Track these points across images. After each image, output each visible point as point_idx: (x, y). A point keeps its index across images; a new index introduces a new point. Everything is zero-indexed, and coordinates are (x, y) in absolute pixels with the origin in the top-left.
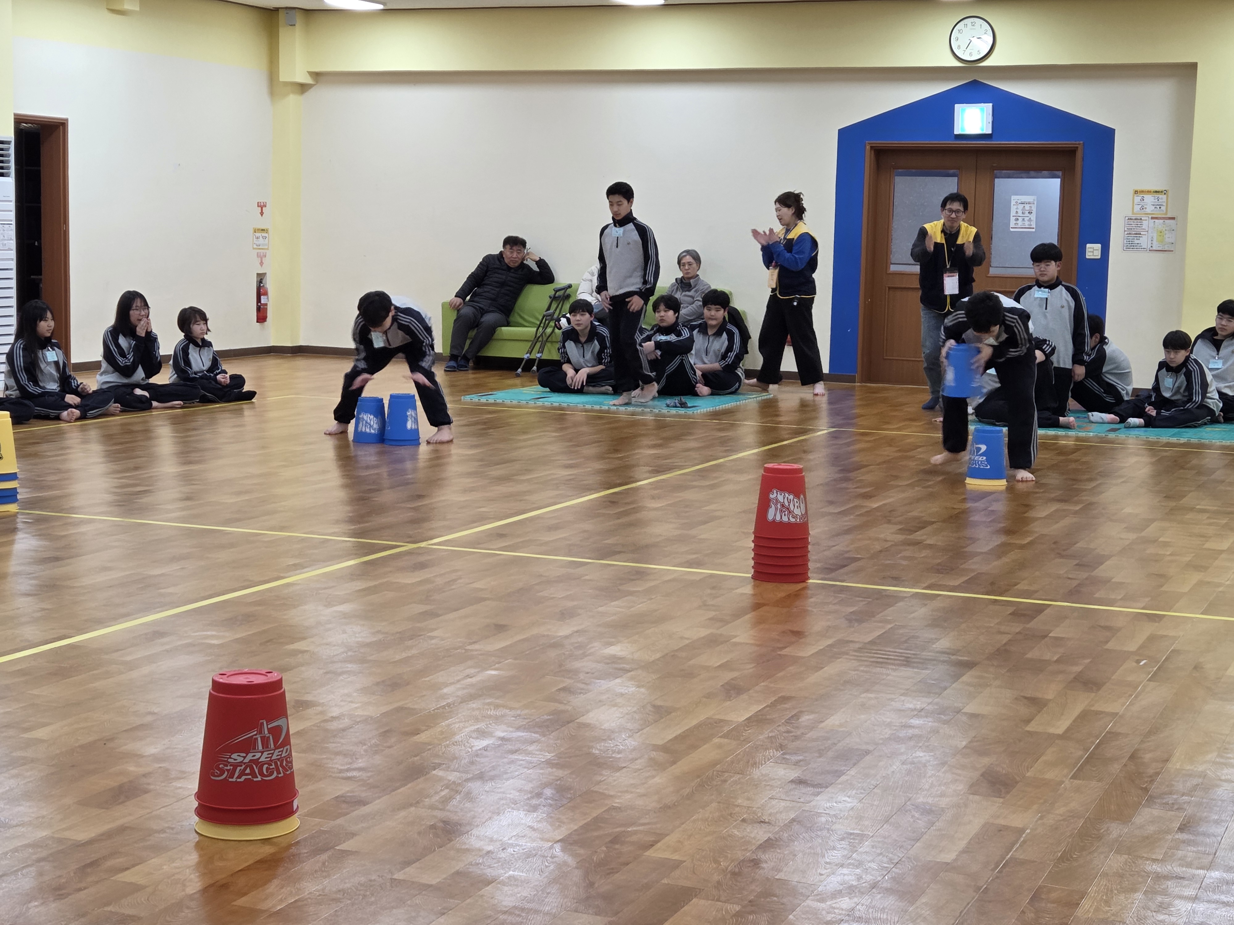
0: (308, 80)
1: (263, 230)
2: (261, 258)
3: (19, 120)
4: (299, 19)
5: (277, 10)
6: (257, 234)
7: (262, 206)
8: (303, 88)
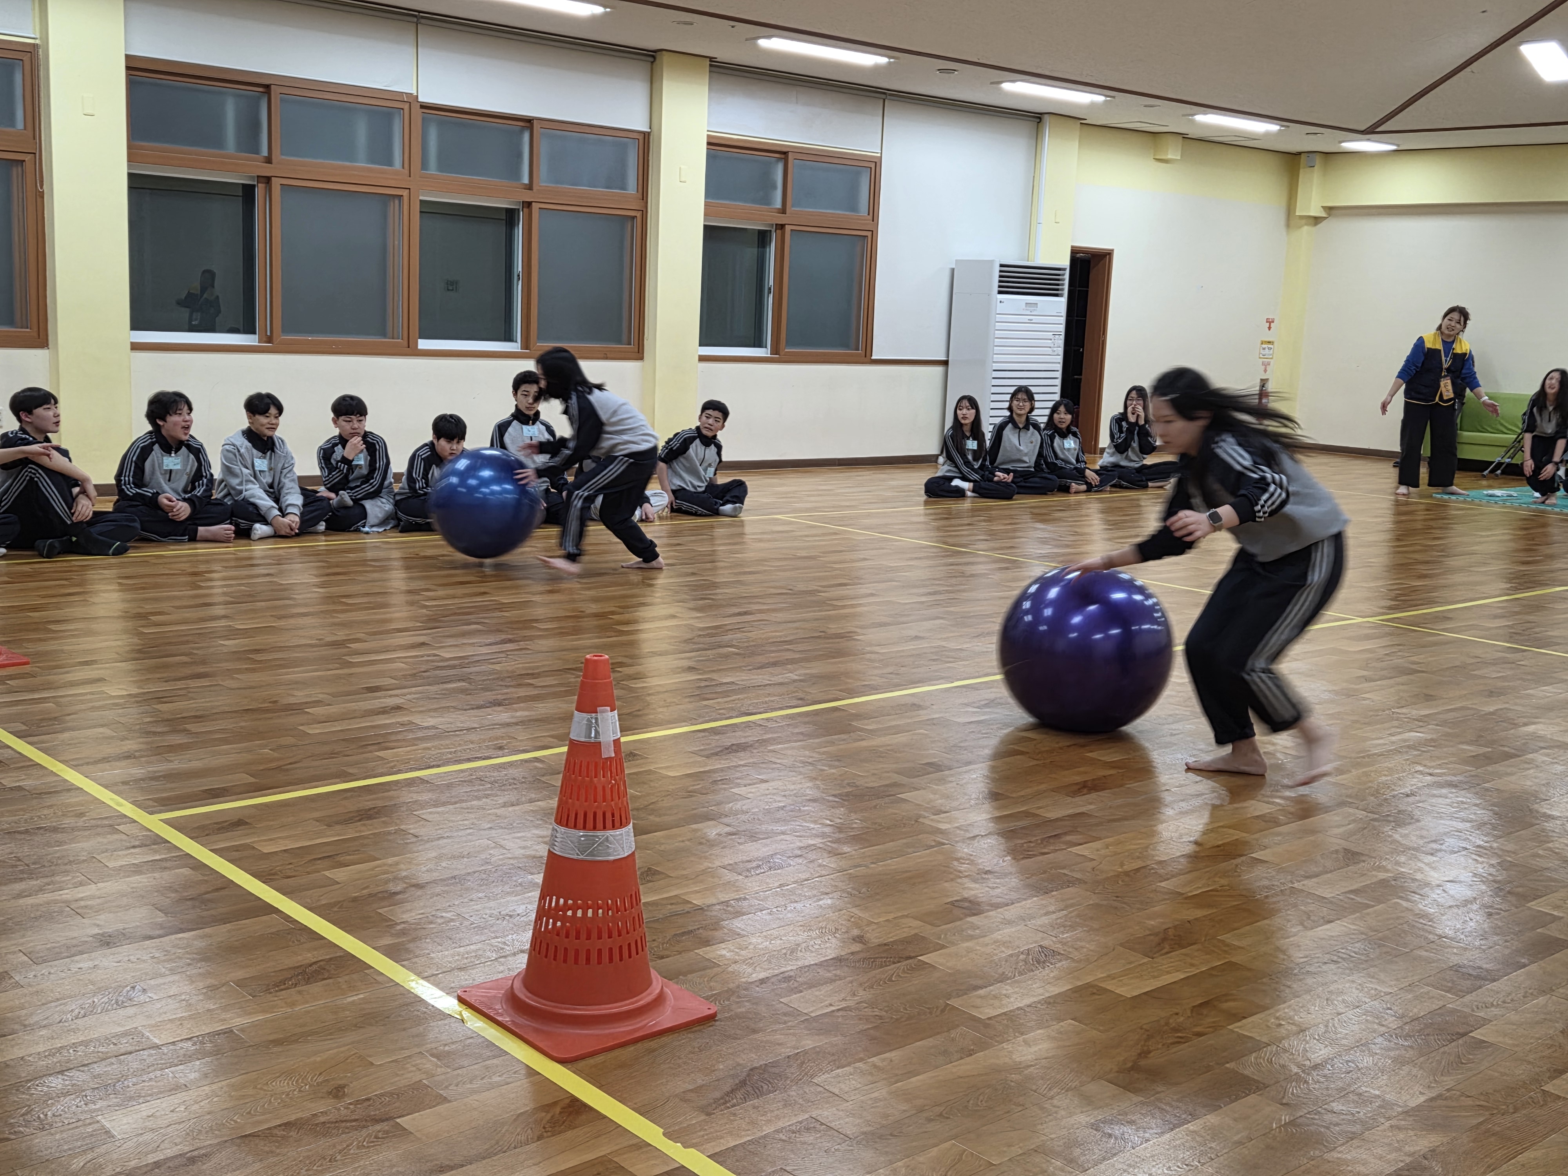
0: (1324, 215)
1: (1269, 342)
2: (1266, 365)
3: (1075, 252)
4: (1318, 159)
5: (1300, 153)
6: (1264, 346)
7: (1270, 322)
8: (1317, 220)
